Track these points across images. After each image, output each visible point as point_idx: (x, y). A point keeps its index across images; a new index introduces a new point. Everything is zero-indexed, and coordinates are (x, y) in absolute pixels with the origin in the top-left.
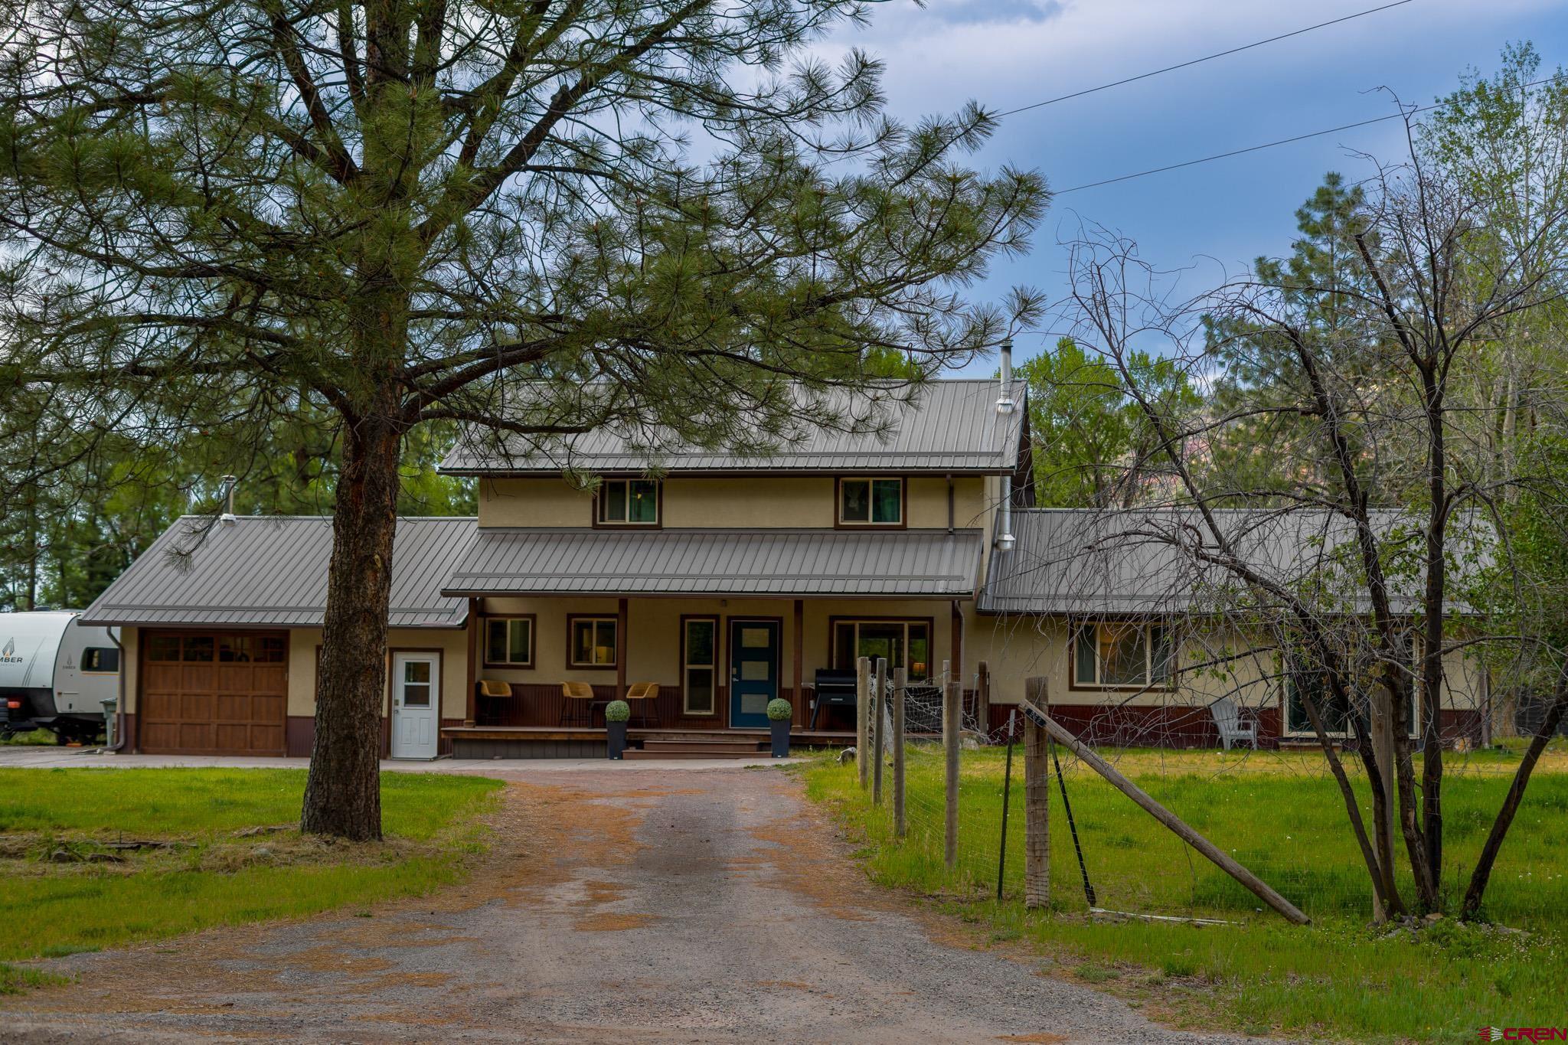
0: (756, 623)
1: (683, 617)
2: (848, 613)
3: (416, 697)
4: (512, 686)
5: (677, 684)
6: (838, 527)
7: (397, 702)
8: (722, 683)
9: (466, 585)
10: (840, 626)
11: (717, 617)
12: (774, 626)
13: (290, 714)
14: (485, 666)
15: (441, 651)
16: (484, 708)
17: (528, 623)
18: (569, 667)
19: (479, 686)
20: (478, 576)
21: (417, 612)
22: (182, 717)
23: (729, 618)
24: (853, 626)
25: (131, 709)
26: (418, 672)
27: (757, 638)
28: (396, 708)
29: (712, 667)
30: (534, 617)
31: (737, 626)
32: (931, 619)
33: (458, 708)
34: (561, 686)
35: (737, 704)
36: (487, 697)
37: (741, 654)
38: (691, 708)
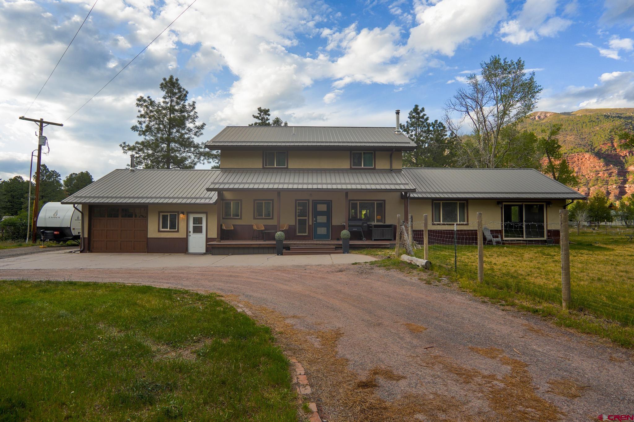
0: (322, 202)
1: (296, 200)
2: (355, 199)
3: (198, 230)
4: (233, 225)
5: (294, 224)
6: (351, 169)
7: (190, 232)
8: (311, 223)
9: (217, 186)
10: (352, 203)
11: (308, 200)
12: (329, 204)
13: (149, 237)
14: (223, 218)
15: (206, 213)
16: (224, 234)
17: (238, 203)
18: (254, 218)
19: (221, 225)
20: (221, 184)
21: (197, 198)
22: (107, 238)
23: (313, 201)
24: (357, 203)
25: (86, 236)
26: (198, 221)
27: (322, 208)
28: (190, 234)
29: (307, 218)
30: (241, 200)
31: (316, 203)
32: (384, 201)
33: (214, 234)
34: (252, 225)
35: (316, 231)
36: (225, 230)
37: (317, 213)
38: (299, 233)
